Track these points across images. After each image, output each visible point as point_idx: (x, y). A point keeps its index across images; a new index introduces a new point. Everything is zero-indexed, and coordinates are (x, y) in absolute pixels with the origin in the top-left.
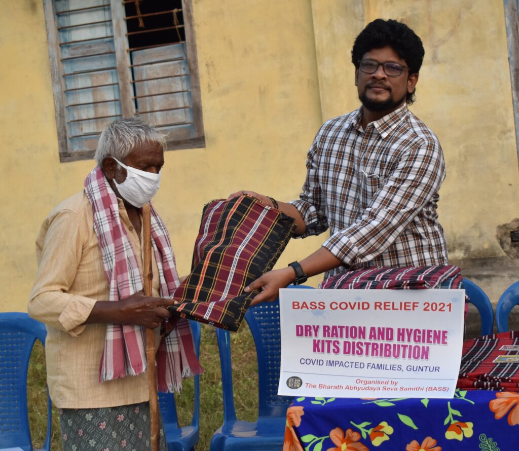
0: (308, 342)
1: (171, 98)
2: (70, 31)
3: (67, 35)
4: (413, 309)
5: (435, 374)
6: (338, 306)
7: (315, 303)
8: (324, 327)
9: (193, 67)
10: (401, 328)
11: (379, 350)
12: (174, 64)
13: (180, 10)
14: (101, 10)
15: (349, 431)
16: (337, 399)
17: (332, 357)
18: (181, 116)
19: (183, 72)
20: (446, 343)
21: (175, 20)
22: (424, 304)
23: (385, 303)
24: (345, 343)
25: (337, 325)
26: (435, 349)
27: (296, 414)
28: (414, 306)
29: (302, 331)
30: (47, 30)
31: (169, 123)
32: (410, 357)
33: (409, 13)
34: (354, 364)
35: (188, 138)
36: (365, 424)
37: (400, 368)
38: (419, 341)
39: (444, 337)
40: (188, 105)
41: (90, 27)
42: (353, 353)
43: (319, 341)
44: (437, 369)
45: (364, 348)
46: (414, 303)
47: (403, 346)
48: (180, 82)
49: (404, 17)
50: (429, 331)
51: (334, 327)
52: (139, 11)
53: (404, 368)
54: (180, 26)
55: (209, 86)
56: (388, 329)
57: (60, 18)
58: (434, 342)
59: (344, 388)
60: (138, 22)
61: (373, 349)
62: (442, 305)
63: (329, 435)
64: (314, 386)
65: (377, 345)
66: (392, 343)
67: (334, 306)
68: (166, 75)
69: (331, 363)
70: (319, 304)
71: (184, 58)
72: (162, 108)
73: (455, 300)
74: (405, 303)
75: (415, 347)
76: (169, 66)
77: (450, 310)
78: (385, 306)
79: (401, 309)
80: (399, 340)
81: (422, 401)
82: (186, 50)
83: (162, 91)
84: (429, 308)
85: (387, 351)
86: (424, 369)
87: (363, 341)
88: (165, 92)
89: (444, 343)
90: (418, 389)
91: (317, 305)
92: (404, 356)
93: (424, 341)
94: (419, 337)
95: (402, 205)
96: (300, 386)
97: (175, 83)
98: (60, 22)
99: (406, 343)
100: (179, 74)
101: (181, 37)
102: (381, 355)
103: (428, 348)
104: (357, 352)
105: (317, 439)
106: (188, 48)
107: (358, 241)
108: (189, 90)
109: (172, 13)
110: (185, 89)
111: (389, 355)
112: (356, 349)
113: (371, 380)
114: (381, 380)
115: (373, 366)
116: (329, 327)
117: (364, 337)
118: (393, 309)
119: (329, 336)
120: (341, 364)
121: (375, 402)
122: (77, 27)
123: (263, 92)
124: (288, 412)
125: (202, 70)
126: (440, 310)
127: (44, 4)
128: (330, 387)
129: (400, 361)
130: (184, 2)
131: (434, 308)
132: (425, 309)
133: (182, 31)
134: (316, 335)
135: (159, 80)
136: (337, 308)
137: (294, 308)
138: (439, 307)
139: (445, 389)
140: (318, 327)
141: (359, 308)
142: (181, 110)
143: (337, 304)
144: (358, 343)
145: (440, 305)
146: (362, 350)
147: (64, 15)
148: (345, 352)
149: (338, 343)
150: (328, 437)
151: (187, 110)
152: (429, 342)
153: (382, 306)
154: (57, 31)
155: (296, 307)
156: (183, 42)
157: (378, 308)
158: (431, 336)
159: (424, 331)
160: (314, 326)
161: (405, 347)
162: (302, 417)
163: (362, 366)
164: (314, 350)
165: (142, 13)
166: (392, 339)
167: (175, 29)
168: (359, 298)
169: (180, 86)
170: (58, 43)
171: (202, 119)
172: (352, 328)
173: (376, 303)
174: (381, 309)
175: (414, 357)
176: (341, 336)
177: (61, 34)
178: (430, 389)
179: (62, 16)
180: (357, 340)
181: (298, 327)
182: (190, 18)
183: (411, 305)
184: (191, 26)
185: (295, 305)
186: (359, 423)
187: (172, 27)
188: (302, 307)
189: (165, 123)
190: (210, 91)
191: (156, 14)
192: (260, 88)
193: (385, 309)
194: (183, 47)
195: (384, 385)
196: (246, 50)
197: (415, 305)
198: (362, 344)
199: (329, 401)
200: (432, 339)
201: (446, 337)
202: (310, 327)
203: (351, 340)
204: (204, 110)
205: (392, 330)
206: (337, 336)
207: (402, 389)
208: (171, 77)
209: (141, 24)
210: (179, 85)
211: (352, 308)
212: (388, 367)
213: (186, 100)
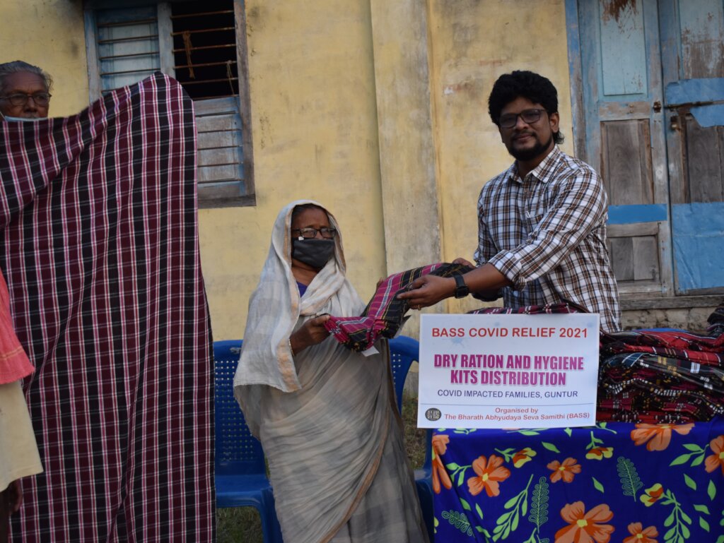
0: (446, 372)
1: (220, 153)
2: (113, 78)
3: (110, 82)
4: (550, 336)
5: (573, 399)
6: (477, 332)
7: (455, 330)
8: (463, 356)
9: (245, 121)
10: (538, 355)
11: (516, 378)
12: (224, 118)
13: (234, 62)
14: (149, 57)
15: (492, 458)
16: (478, 430)
17: (470, 387)
18: (231, 173)
19: (234, 127)
20: (582, 368)
21: (229, 72)
22: (561, 330)
23: (523, 329)
24: (483, 372)
25: (475, 353)
26: (571, 375)
27: (441, 442)
28: (550, 332)
29: (441, 361)
30: (88, 76)
31: (216, 179)
32: (547, 383)
33: (474, 78)
34: (492, 394)
35: (237, 196)
36: (508, 450)
37: (538, 395)
38: (556, 368)
39: (580, 363)
40: (238, 161)
41: (135, 75)
42: (491, 383)
43: (457, 371)
44: (575, 394)
45: (502, 377)
46: (550, 329)
47: (540, 373)
48: (230, 137)
49: (468, 82)
50: (565, 358)
51: (472, 357)
52: (189, 61)
53: (542, 394)
54: (233, 79)
55: (262, 142)
56: (525, 357)
57: (103, 63)
58: (571, 368)
59: (484, 418)
60: (189, 73)
61: (511, 378)
62: (578, 331)
63: (471, 464)
64: (454, 418)
65: (514, 373)
66: (529, 371)
67: (473, 332)
68: (215, 129)
69: (469, 394)
70: (459, 331)
71: (237, 112)
72: (210, 164)
73: (590, 325)
74: (542, 329)
75: (552, 374)
76: (219, 119)
77: (585, 336)
78: (523, 332)
79: (538, 336)
80: (536, 367)
81: (565, 430)
82: (239, 104)
83: (211, 145)
84: (565, 334)
85: (525, 380)
86: (563, 394)
87: (500, 370)
88: (214, 147)
89: (580, 368)
90: (560, 416)
91: (457, 332)
92: (541, 383)
93: (560, 368)
94: (556, 364)
95: (561, 226)
96: (440, 417)
97: (225, 137)
98: (103, 67)
99: (543, 370)
100: (230, 128)
101: (234, 90)
102: (519, 383)
103: (565, 374)
104: (495, 381)
105: (460, 468)
106: (242, 102)
107: (523, 258)
108: (241, 146)
109: (226, 64)
110: (236, 144)
111: (527, 383)
112: (494, 378)
113: (511, 408)
114: (521, 408)
115: (512, 395)
116: (466, 356)
117: (502, 366)
118: (531, 335)
119: (466, 366)
120: (480, 394)
121: (520, 431)
122: (122, 74)
123: (319, 151)
124: (433, 440)
125: (255, 125)
126: (576, 336)
127: (87, 48)
128: (470, 418)
129: (538, 388)
130: (240, 54)
131: (570, 334)
132: (561, 336)
133: (236, 83)
134: (454, 365)
135: (208, 134)
136: (476, 334)
137: (433, 335)
138: (575, 333)
139: (586, 416)
140: (456, 356)
141: (497, 335)
142: (230, 166)
143: (476, 330)
144: (496, 373)
145: (575, 330)
146: (499, 379)
147: (107, 61)
148: (483, 382)
149: (476, 373)
150: (470, 466)
151: (237, 166)
152: (565, 368)
153: (520, 333)
154: (99, 76)
155: (436, 334)
156: (236, 95)
157: (515, 334)
158: (567, 363)
159: (560, 358)
160: (452, 356)
161: (542, 374)
162: (447, 445)
163: (500, 395)
164: (452, 381)
165: (193, 63)
166: (529, 367)
167: (228, 81)
168: (497, 324)
169: (231, 141)
170: (100, 89)
171: (254, 176)
172: (490, 356)
173: (514, 329)
174: (518, 335)
175: (552, 383)
176: (479, 366)
177: (103, 80)
178: (571, 416)
179: (105, 61)
180: (494, 370)
181: (436, 356)
182: (245, 71)
183: (548, 331)
184: (246, 79)
185: (436, 332)
186: (503, 449)
187: (225, 80)
188: (442, 334)
189: (213, 179)
190: (263, 147)
191: (208, 64)
192: (316, 146)
193: (522, 335)
194: (236, 102)
195: (525, 413)
196: (303, 107)
197: (552, 330)
198: (499, 373)
199: (471, 431)
200: (568, 366)
201: (582, 363)
202: (448, 356)
203: (488, 370)
204: (255, 167)
205: (529, 358)
206: (475, 366)
207: (543, 417)
208: (222, 131)
209: (192, 75)
210: (229, 140)
211: (491, 335)
212: (526, 395)
213: (236, 155)
